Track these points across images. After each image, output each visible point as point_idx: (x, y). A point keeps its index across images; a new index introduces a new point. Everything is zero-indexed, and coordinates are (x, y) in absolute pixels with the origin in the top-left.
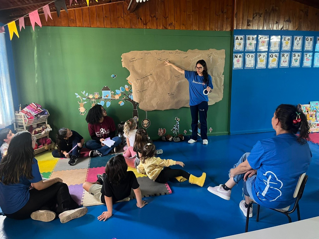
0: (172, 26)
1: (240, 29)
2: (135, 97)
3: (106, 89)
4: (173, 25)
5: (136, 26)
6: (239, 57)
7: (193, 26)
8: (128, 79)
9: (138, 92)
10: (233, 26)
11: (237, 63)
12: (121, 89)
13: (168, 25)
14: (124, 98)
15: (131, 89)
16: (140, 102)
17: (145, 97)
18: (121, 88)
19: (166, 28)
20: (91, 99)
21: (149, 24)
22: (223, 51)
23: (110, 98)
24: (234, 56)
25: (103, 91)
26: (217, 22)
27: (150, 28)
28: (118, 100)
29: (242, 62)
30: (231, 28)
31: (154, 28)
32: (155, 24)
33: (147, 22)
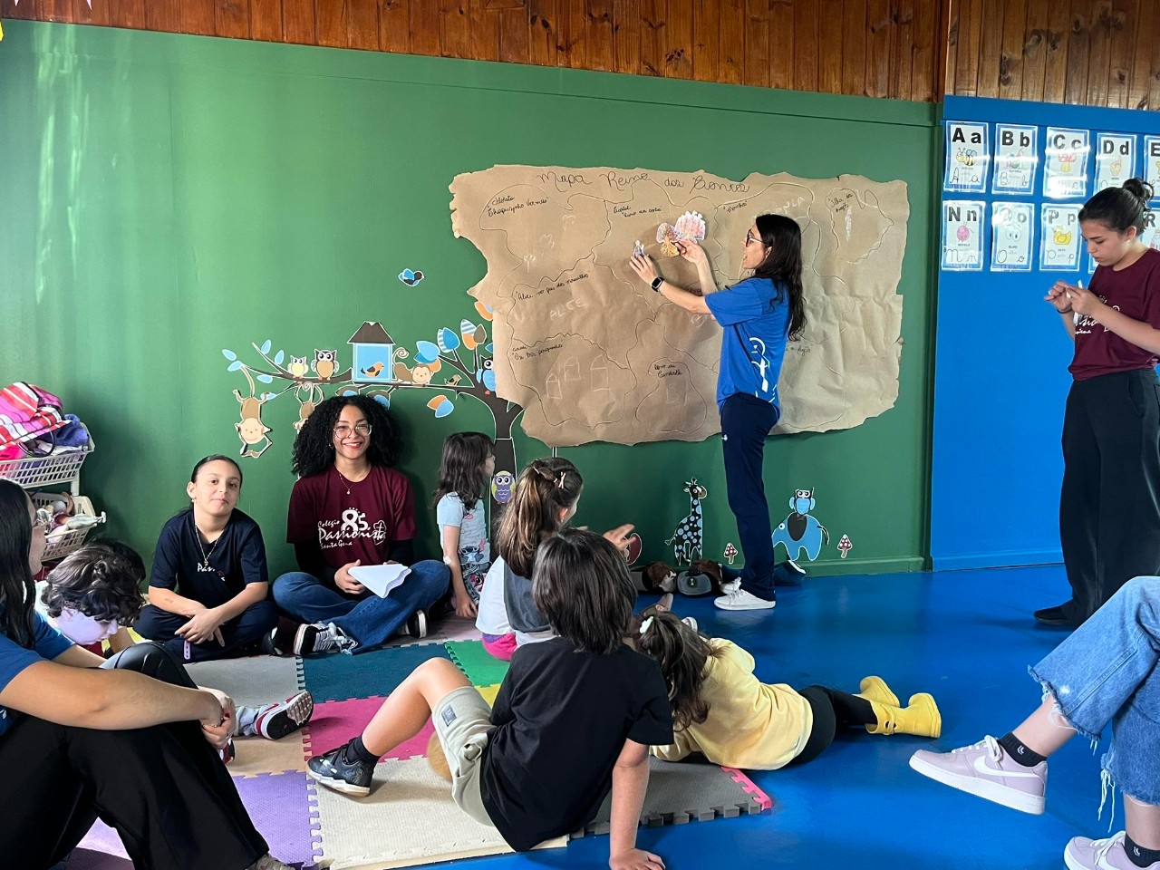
0: (681, 65)
1: (973, 93)
2: (503, 380)
3: (372, 334)
4: (686, 61)
5: (524, 52)
6: (969, 220)
7: (772, 70)
8: (477, 291)
9: (521, 353)
10: (941, 83)
11: (961, 242)
12: (444, 340)
13: (664, 59)
14: (452, 381)
15: (489, 340)
16: (528, 400)
17: (552, 378)
18: (440, 333)
19: (655, 72)
20: (298, 379)
21: (579, 48)
22: (899, 186)
23: (389, 379)
24: (945, 215)
25: (356, 345)
26: (874, 60)
27: (583, 68)
28: (429, 391)
29: (980, 238)
30: (933, 91)
31: (602, 68)
32: (607, 51)
33: (572, 39)
